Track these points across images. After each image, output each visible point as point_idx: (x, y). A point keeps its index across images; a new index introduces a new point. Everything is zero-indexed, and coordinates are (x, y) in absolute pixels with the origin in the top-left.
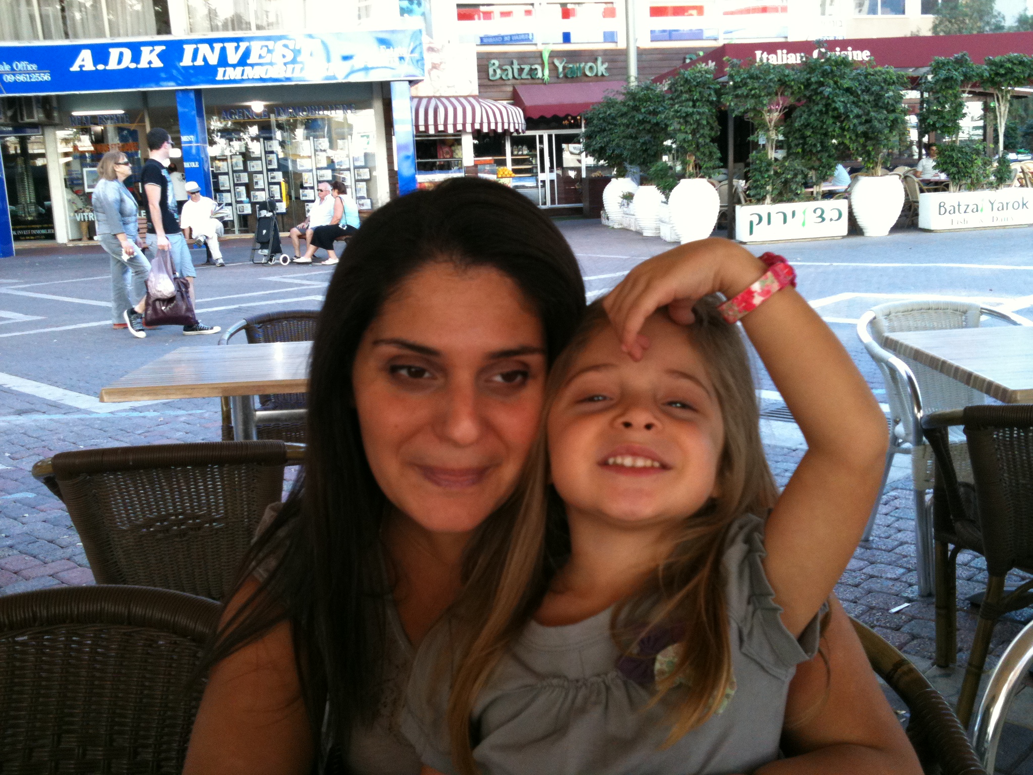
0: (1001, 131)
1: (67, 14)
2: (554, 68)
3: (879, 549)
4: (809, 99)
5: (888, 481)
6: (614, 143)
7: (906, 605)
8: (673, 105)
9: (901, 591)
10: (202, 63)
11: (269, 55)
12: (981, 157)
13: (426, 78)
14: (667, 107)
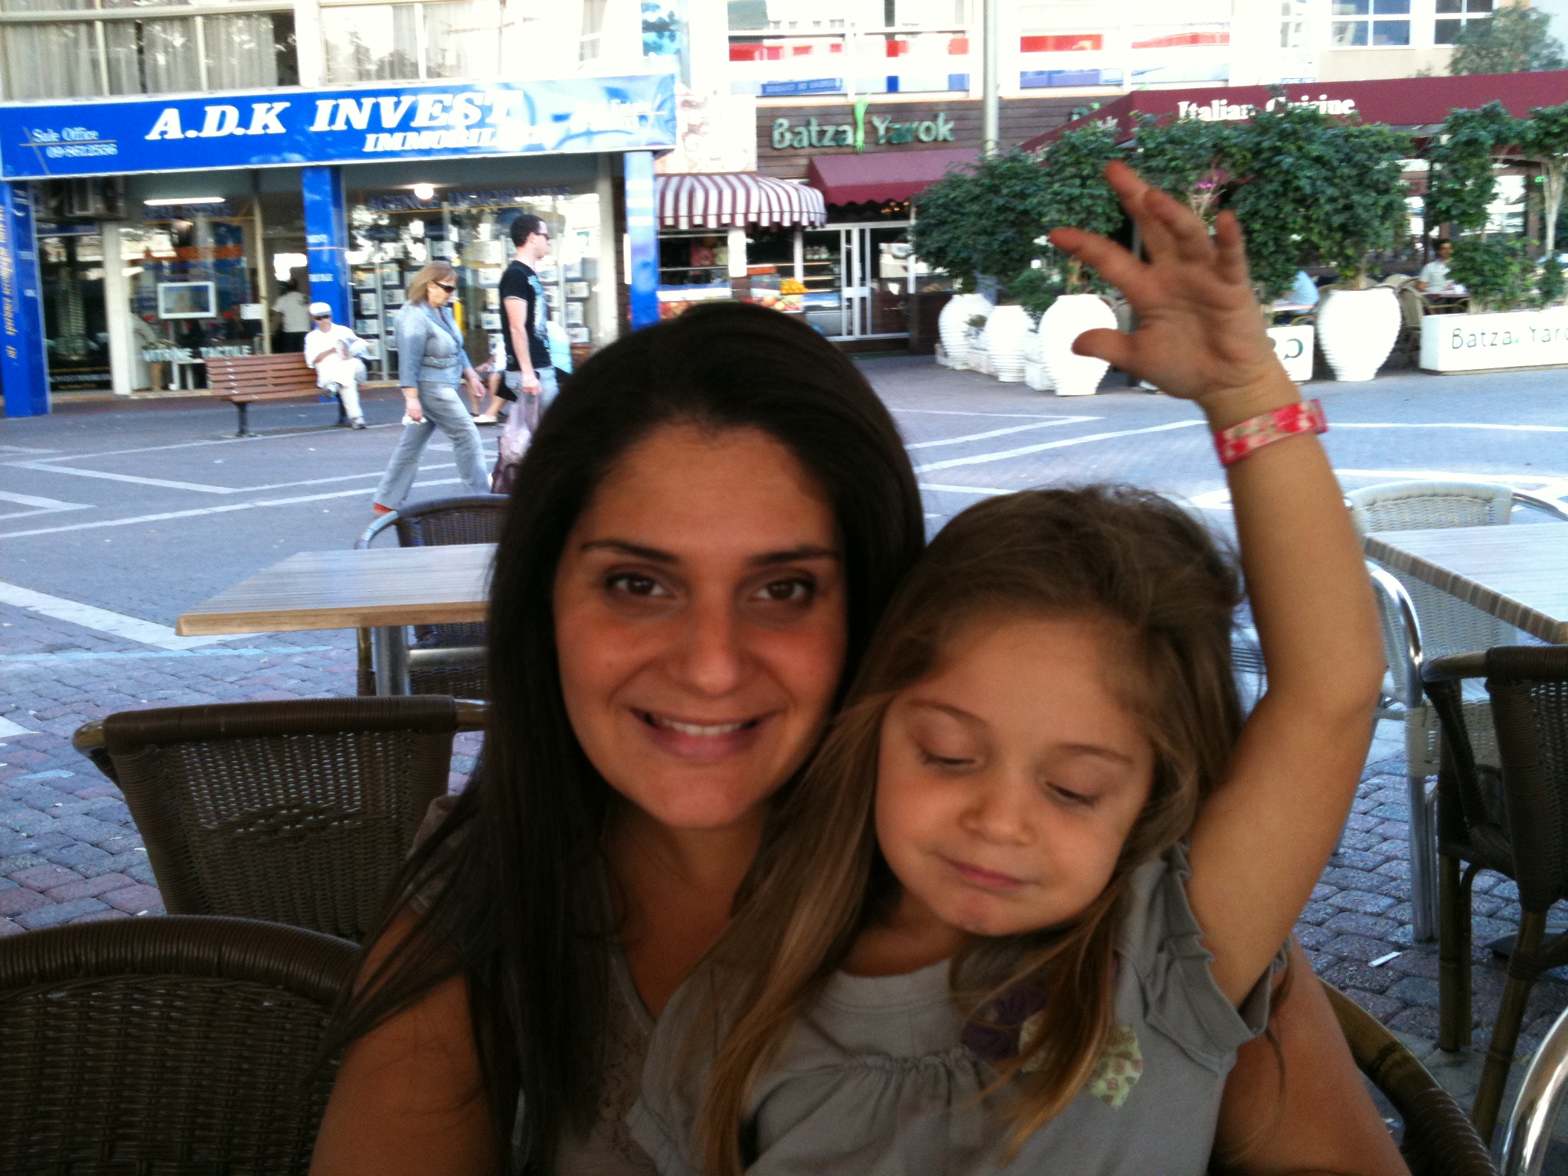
0: (1552, 219)
1: (147, 56)
2: (871, 130)
3: (1353, 868)
4: (1259, 173)
5: (1368, 761)
6: (960, 244)
7: (1395, 954)
8: (1051, 184)
9: (1386, 934)
10: (345, 128)
11: (445, 114)
12: (1520, 259)
13: (679, 147)
14: (1043, 186)
